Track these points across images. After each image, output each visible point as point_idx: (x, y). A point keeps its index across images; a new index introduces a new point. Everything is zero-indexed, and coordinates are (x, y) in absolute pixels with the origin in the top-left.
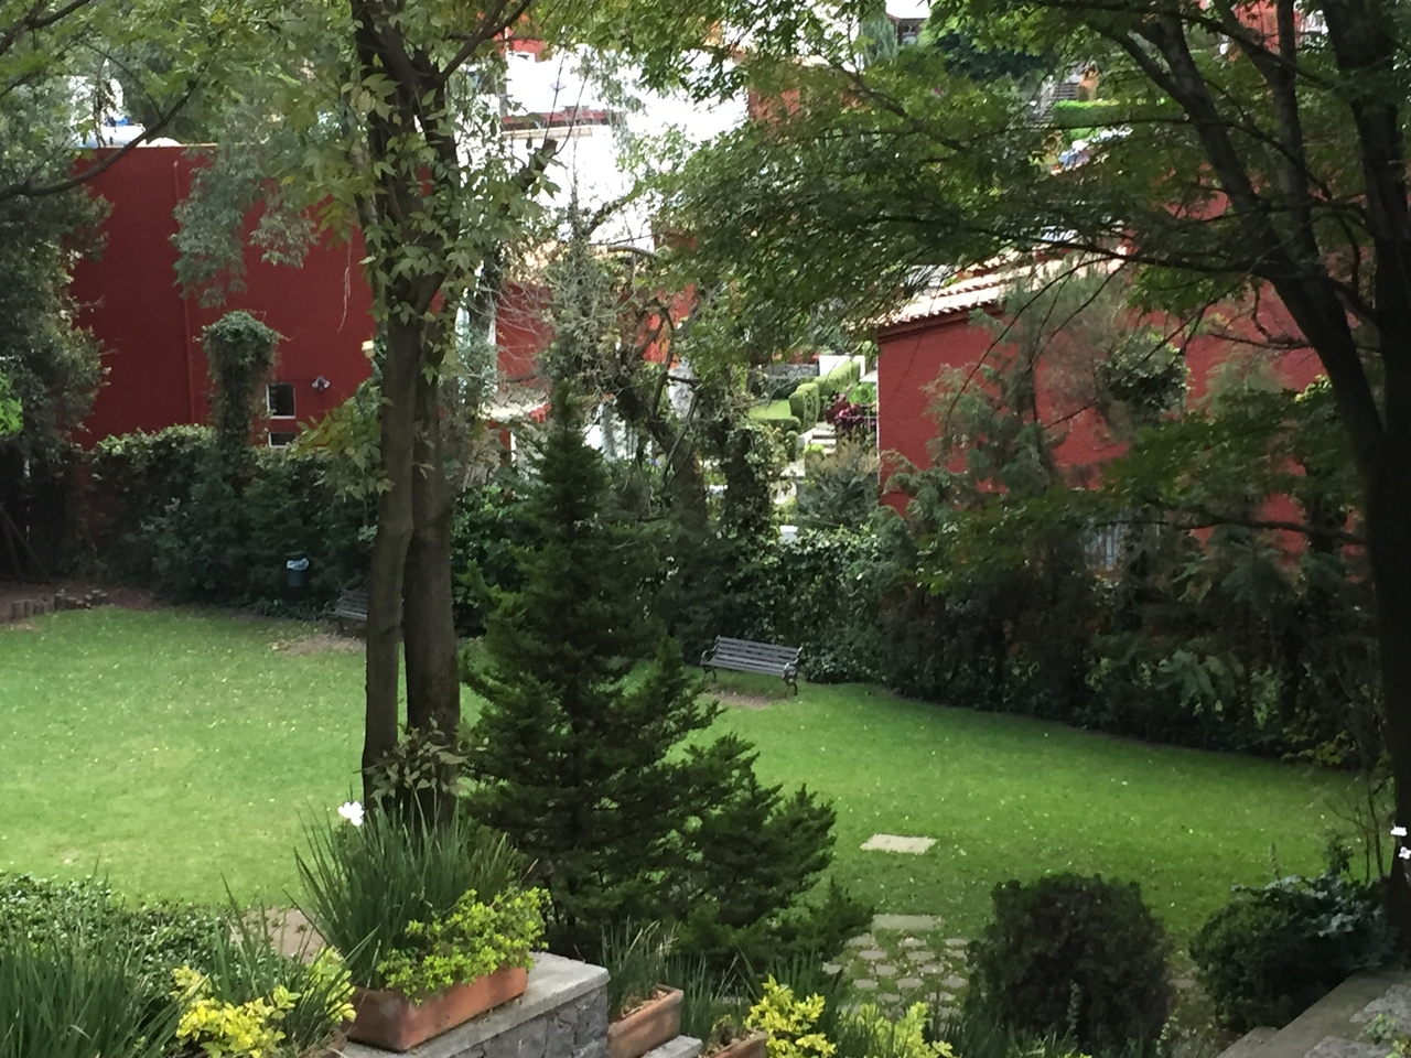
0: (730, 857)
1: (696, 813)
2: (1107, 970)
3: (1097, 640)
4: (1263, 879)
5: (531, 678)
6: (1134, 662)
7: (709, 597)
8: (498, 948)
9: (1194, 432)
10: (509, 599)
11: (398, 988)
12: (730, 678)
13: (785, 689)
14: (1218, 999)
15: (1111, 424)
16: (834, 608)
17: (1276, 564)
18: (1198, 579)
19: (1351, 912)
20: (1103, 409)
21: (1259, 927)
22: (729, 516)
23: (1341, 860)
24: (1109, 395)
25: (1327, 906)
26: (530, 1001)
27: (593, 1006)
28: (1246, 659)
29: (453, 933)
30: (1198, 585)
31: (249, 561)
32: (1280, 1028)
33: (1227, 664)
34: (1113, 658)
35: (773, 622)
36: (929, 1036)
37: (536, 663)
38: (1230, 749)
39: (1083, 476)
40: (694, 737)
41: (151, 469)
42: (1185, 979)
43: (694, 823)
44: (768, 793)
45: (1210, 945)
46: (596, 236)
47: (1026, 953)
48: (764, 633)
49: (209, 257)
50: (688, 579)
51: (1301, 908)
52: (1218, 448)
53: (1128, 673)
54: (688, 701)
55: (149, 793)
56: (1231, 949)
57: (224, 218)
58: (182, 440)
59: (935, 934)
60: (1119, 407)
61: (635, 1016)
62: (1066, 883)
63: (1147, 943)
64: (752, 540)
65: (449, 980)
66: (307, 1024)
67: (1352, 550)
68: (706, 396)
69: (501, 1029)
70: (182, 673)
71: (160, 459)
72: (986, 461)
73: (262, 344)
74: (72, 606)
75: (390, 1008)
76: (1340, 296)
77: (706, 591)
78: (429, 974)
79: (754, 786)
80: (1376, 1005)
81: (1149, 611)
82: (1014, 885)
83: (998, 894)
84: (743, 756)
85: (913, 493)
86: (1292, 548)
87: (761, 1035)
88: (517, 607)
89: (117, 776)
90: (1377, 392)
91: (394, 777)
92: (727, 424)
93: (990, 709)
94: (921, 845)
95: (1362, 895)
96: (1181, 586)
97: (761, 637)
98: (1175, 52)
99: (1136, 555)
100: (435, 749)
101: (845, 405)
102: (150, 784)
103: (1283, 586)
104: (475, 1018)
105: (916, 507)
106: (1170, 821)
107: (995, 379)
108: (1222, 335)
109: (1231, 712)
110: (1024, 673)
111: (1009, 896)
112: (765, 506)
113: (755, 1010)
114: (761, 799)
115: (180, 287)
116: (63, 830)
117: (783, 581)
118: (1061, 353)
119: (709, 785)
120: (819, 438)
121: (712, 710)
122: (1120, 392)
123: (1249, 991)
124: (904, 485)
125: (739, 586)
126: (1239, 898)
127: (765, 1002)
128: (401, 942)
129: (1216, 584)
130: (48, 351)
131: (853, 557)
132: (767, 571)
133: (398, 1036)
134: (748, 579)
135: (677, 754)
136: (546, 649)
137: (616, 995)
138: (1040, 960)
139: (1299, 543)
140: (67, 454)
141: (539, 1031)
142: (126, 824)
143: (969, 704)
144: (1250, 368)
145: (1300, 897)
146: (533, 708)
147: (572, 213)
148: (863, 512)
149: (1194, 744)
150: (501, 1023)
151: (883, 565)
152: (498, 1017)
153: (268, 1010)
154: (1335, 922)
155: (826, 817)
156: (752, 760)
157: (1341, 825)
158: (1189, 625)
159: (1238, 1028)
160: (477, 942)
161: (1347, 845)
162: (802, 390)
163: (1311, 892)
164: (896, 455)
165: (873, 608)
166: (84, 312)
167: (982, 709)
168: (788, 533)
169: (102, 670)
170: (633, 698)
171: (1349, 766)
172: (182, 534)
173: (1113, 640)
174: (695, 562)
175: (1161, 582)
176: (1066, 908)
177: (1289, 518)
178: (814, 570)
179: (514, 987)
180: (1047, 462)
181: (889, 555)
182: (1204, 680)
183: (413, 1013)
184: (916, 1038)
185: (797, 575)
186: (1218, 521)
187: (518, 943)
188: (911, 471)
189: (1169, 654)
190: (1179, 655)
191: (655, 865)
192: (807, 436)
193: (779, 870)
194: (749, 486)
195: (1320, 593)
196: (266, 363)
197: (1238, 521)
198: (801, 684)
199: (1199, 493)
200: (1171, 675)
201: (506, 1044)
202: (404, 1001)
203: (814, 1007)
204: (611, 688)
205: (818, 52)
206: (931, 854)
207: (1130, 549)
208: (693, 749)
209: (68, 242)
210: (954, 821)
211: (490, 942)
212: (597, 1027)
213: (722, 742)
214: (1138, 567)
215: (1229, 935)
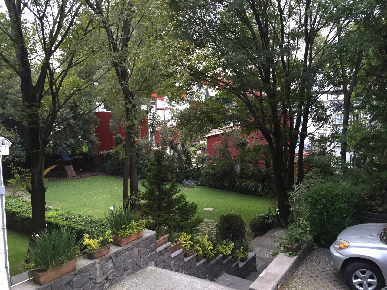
0: (182, 212)
1: (177, 205)
2: (236, 228)
3: (236, 180)
4: (259, 214)
5: (153, 186)
6: (242, 183)
7: (183, 174)
8: (137, 229)
9: (249, 150)
10: (149, 174)
11: (121, 236)
12: (186, 185)
13: (194, 187)
14: (253, 232)
15: (238, 150)
16: (200, 175)
17: (261, 169)
18: (250, 171)
19: (272, 219)
20: (237, 148)
21: (259, 221)
22: (186, 162)
23: (270, 212)
24: (238, 146)
25: (268, 218)
26: (143, 237)
27: (154, 238)
28: (257, 182)
29: (130, 227)
30: (250, 172)
31: (119, 169)
32: (262, 236)
33: (254, 183)
34: (239, 182)
35: (192, 177)
36: (208, 240)
37: (154, 183)
38: (255, 195)
39: (234, 157)
40: (177, 194)
41: (106, 156)
42: (248, 229)
43: (177, 207)
44: (187, 202)
45: (252, 224)
46: (167, 124)
47: (224, 226)
48: (191, 179)
49: (114, 127)
50: (180, 171)
51: (265, 218)
52: (252, 153)
53: (241, 184)
54: (176, 189)
55: (103, 202)
56: (255, 225)
57: (116, 121)
58: (111, 152)
59: (213, 222)
60: (239, 148)
61: (161, 239)
62: (230, 216)
63: (242, 224)
64: (189, 166)
65: (129, 235)
66: (104, 242)
67: (271, 167)
68: (183, 146)
69: (138, 242)
70: (109, 185)
71: (107, 155)
72: (221, 155)
73: (122, 139)
74: (94, 175)
75: (120, 239)
76: (269, 131)
77: (183, 173)
78: (126, 234)
79: (185, 201)
80: (275, 233)
81: (244, 176)
82: (223, 216)
83: (221, 217)
84: (184, 197)
85: (211, 159)
86: (263, 167)
87: (181, 241)
88: (151, 175)
89: (98, 200)
90: (275, 145)
91: (127, 201)
92: (185, 150)
93: (222, 189)
94: (211, 209)
95: (273, 216)
96: (248, 172)
97: (190, 179)
98: (246, 97)
99: (242, 168)
100: (133, 197)
101: (202, 147)
102: (103, 201)
103: (262, 172)
104: (134, 240)
105: (211, 161)
106: (247, 205)
107: (222, 144)
108: (253, 138)
109: (255, 190)
110: (227, 184)
111: (222, 217)
112: (191, 161)
113: (181, 237)
114: (187, 203)
115: (110, 131)
116: (90, 208)
117: (193, 172)
118: (231, 140)
119: (179, 201)
120: (199, 152)
121: (179, 190)
122: (239, 145)
123: (257, 231)
124: (210, 158)
125: (187, 172)
126: (256, 217)
127: (182, 236)
128: (122, 228)
129: (253, 172)
130: (92, 140)
131: (203, 168)
132: (191, 170)
133: (121, 244)
134: (188, 171)
135: (174, 197)
136: (155, 181)
137: (157, 236)
138: (226, 227)
139: (264, 166)
140: (94, 154)
141: (145, 242)
142: (99, 207)
143: (219, 189)
144: (257, 142)
145: (265, 217)
146: (153, 190)
147: (164, 121)
148: (205, 162)
149: (250, 194)
150: (138, 241)
151: (207, 169)
152: (138, 240)
153: (98, 241)
154: (269, 221)
155: (196, 206)
156: (185, 197)
157: (270, 206)
158: (249, 178)
159: (256, 236)
160: (134, 228)
161: (271, 209)
162: (197, 145)
163: (266, 216)
164: (209, 154)
165: (206, 175)
166: (97, 134)
167: (221, 189)
168: (194, 165)
169: (98, 184)
170: (168, 188)
171: (272, 198)
172: (110, 165)
173: (239, 180)
174: (181, 169)
175: (245, 172)
176: (230, 219)
177: (262, 163)
178: (198, 170)
179: (141, 235)
180: (229, 155)
181: (208, 168)
182: (251, 185)
183: (123, 240)
184: (206, 241)
185: (195, 171)
186: (252, 163)
187: (141, 228)
188: (211, 156)
189: (246, 182)
190: (248, 182)
191: (171, 213)
192: (198, 152)
193: (189, 214)
194: (189, 159)
195: (267, 174)
196: (122, 142)
197: (256, 163)
198: (196, 186)
199: (250, 159)
200: (247, 185)
201: (139, 244)
202: (122, 238)
203: (190, 237)
204: (164, 187)
205: (197, 98)
206: (213, 210)
207: (241, 167)
208: (177, 196)
209: (95, 125)
210: (216, 206)
211: (136, 228)
212: (154, 241)
213: (181, 195)
214: (242, 170)
215: (254, 223)
